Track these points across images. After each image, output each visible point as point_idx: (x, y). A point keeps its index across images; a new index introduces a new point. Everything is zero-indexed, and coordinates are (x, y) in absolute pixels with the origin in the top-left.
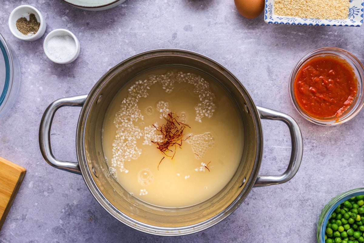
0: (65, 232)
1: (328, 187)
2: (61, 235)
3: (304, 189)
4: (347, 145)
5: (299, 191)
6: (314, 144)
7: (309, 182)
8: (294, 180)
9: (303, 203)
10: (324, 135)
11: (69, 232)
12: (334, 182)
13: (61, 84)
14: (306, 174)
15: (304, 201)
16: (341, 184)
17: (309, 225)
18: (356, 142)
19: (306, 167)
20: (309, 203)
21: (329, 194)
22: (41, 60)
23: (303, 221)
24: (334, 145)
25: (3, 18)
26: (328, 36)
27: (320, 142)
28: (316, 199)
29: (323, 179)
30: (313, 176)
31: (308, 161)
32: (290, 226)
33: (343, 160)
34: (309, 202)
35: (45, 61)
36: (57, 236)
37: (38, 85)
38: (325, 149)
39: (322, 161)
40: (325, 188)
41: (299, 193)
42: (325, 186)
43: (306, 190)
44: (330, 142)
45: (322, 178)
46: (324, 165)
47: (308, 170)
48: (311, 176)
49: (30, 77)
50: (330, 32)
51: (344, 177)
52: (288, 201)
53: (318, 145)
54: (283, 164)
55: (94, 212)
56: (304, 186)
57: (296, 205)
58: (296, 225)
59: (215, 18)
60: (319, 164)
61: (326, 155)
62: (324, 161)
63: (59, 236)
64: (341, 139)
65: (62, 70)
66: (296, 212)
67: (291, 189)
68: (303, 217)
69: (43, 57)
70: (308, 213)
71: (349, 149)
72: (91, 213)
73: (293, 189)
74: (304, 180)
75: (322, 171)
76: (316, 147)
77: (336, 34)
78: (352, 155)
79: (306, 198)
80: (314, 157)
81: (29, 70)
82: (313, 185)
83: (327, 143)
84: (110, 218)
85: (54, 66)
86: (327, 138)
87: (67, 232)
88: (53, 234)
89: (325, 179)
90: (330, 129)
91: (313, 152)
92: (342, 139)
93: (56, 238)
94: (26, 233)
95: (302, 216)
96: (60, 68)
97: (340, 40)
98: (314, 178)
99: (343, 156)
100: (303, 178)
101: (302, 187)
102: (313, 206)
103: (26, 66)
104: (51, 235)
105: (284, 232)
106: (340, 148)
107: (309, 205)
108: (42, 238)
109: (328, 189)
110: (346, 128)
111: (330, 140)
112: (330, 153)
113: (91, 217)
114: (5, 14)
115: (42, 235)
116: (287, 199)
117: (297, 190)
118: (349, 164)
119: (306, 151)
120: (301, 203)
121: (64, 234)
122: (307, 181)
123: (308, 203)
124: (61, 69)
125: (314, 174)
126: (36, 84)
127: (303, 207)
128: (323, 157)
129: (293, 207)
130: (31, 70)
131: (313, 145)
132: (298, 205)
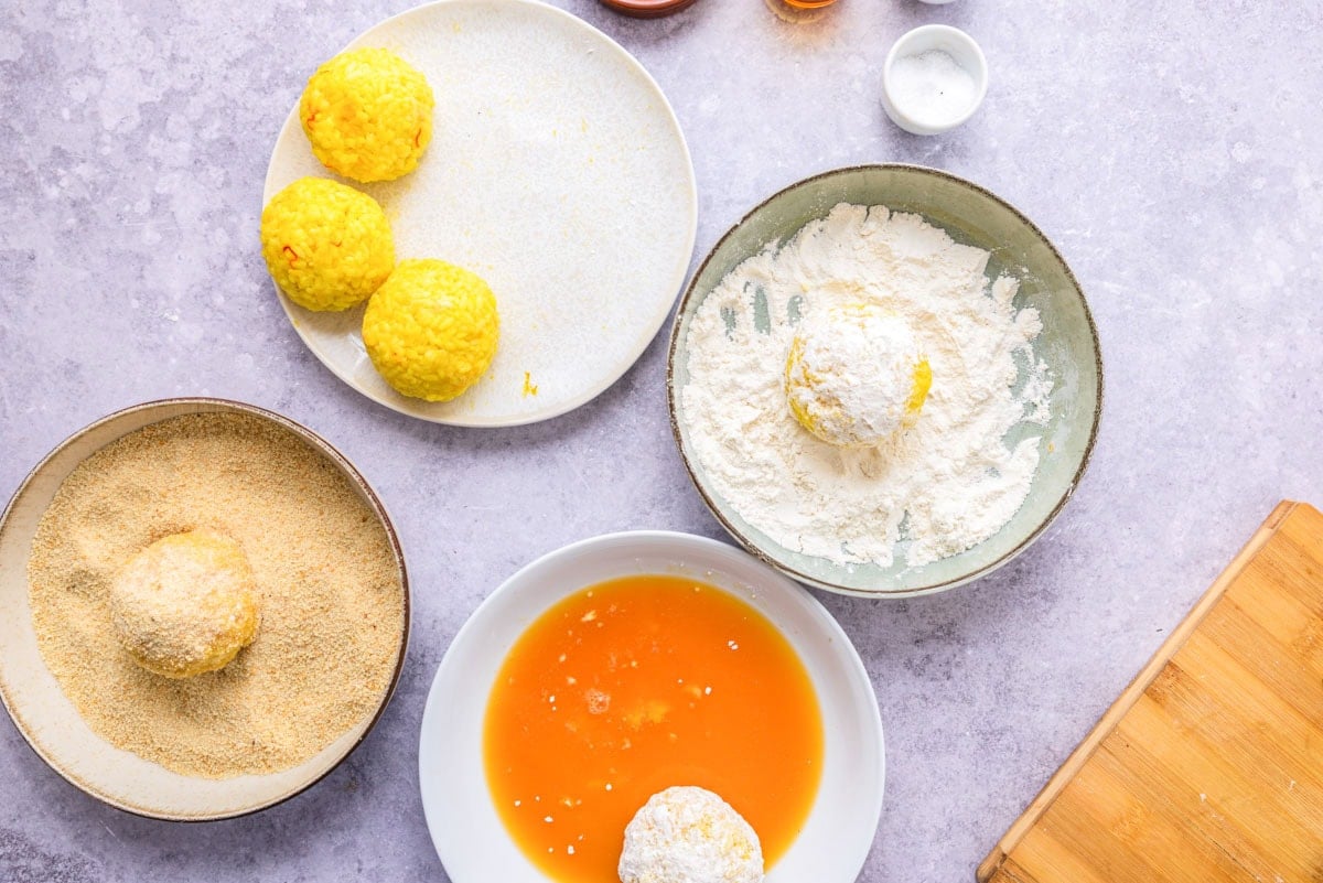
0: (272, 826)
1: (1063, 694)
2: (260, 836)
3: (992, 699)
4: (1121, 567)
5: (977, 704)
6: (1023, 564)
7: (1008, 676)
8: (963, 671)
9: (988, 739)
10: (1052, 539)
11: (285, 826)
12: (1080, 679)
13: (264, 381)
14: (997, 655)
15: (991, 734)
16: (1103, 686)
17: (1007, 808)
18: (1147, 558)
19: (997, 633)
20: (1006, 742)
21: (1068, 713)
22: (208, 310)
23: (990, 795)
24: (1082, 567)
25: (94, 184)
26: (1064, 241)
27: (1041, 558)
28: (1029, 730)
29: (1049, 670)
30: (1018, 662)
31: (1003, 614)
32: (948, 811)
33: (1108, 613)
34: (1007, 739)
35: (219, 311)
36: (249, 839)
37: (197, 385)
38: (1056, 579)
39: (1044, 614)
40: (1055, 696)
41: (977, 710)
42: (1056, 692)
43: (997, 703)
44: (1071, 557)
45: (1046, 665)
46: (1051, 627)
47: (1003, 641)
48: (1012, 659)
49: (174, 361)
50: (1070, 228)
51: (1113, 664)
52: (943, 734)
53: (1034, 565)
54: (929, 623)
55: (363, 765)
56: (991, 691)
57: (967, 747)
58: (966, 808)
59: (727, 186)
60: (1037, 625)
61: (1057, 597)
62: (1053, 616)
63: (253, 839)
64: (1101, 549)
65: (269, 340)
66: (967, 767)
67: (952, 700)
68: (988, 781)
69: (212, 301)
70: (1003, 772)
71: (1125, 580)
72: (354, 767)
73: (960, 700)
74: (992, 671)
75: (1045, 646)
76: (1029, 573)
77: (1088, 234)
78: (1137, 598)
79: (998, 725)
80: (1021, 602)
81: (171, 339)
82: (1018, 686)
83: (1061, 561)
84: (408, 783)
85: (245, 327)
86: (1061, 545)
87: (278, 826)
88: (236, 831)
89: (1054, 670)
90: (1071, 519)
91: (1019, 590)
92: (1105, 550)
93: (245, 846)
94: (152, 830)
95: (984, 781)
96: (263, 334)
97: (1099, 253)
98: (1023, 667)
99: (1109, 600)
100: (990, 665)
101: (987, 692)
102: (1020, 751)
103: (163, 326)
104: (231, 835)
105: (933, 830)
106: (1099, 576)
107: (1008, 748)
108: (203, 845)
109: (1063, 699)
110: (1118, 516)
111: (1070, 552)
112: (1070, 593)
113: (352, 779)
114: (100, 173)
115: (204, 836)
116: (939, 730)
117: (971, 704)
118: (1127, 624)
119: (998, 585)
120: (982, 742)
121: (268, 831)
122: (1000, 674)
123: (1004, 741)
124: (267, 337)
125: (1020, 654)
126: (192, 380)
127: (989, 754)
128: (1049, 604)
129: (958, 753)
130: (175, 339)
131: (1017, 567)
132: (972, 748)
